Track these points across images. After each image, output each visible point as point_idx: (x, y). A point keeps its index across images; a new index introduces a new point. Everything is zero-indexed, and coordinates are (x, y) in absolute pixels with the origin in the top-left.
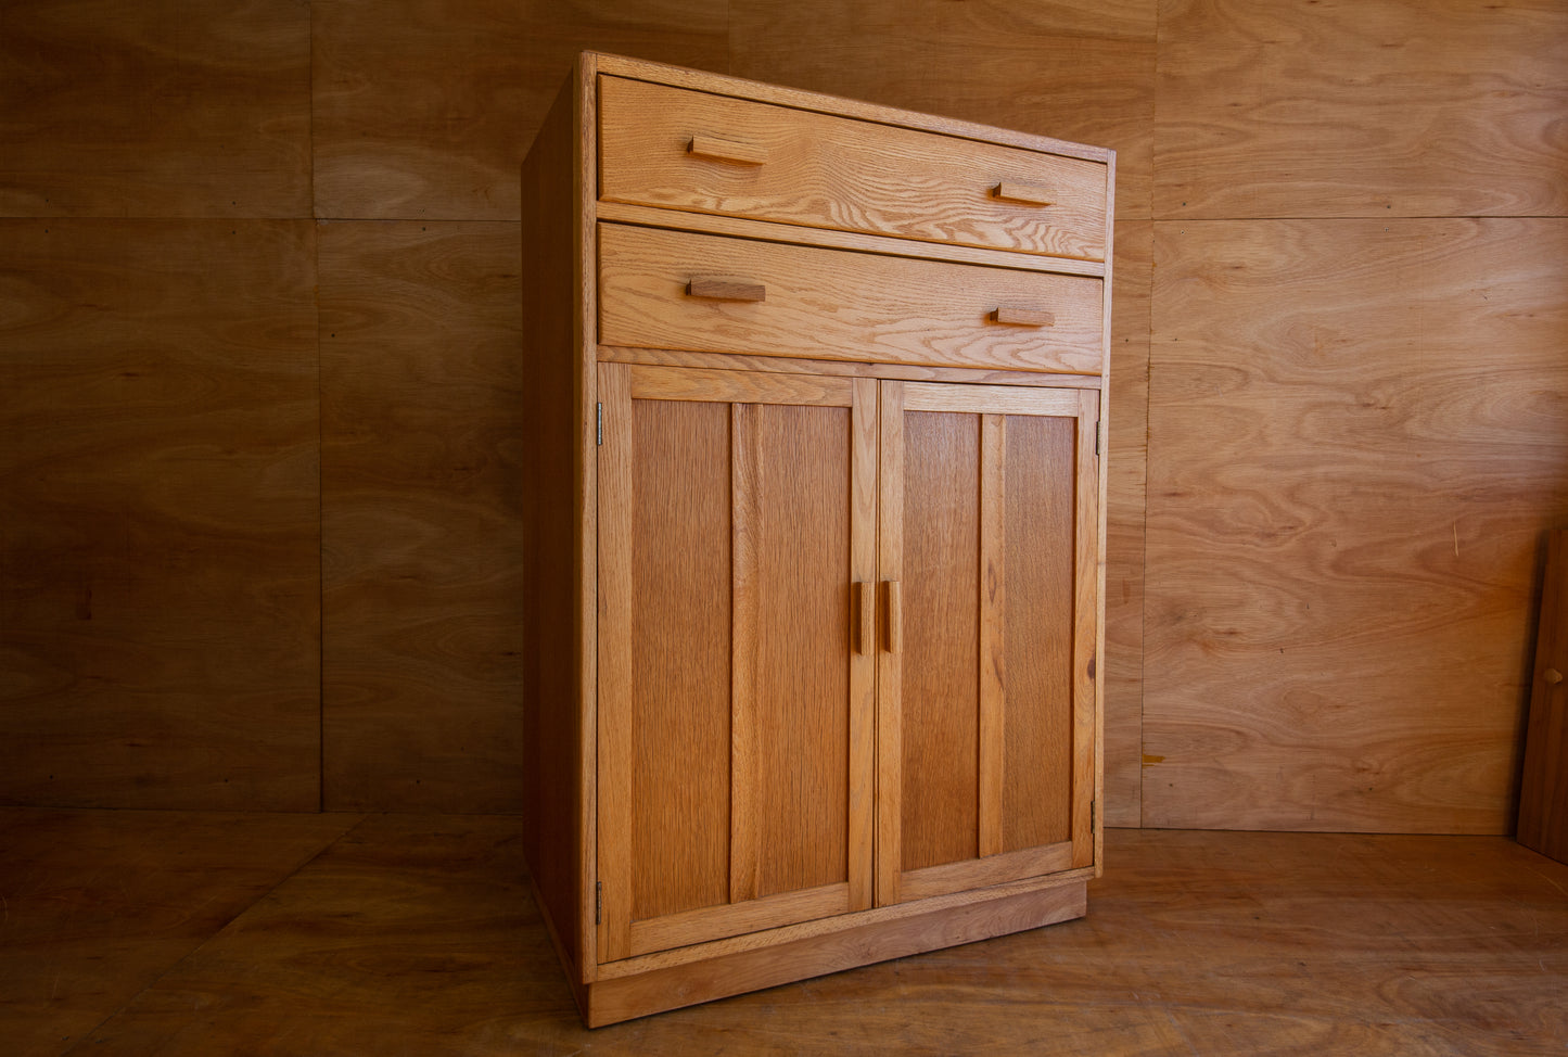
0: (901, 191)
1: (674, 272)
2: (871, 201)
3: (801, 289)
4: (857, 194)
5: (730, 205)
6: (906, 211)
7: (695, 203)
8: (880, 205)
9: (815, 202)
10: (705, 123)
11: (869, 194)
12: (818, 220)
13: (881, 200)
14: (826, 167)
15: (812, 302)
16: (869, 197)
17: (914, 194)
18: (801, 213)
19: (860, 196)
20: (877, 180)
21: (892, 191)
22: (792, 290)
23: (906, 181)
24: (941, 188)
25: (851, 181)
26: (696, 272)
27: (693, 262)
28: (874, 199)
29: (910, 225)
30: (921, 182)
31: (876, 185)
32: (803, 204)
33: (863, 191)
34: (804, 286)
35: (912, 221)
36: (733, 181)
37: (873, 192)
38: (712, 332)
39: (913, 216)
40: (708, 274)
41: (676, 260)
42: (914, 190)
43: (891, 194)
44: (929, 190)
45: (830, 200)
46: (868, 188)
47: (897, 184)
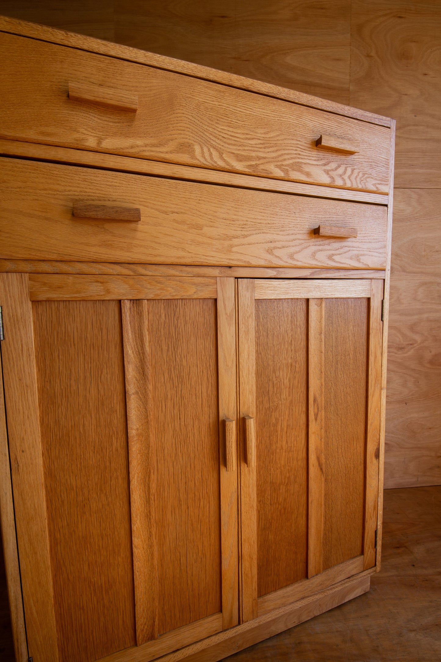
0: (249, 139)
1: (61, 197)
2: (227, 145)
3: (173, 212)
4: (214, 139)
5: (108, 144)
6: (254, 154)
7: (76, 141)
8: (233, 149)
9: (182, 145)
11: (225, 140)
12: (185, 158)
13: (234, 145)
15: (183, 222)
16: (225, 142)
17: (260, 142)
18: (169, 152)
19: (218, 141)
21: (242, 139)
22: (166, 213)
23: (253, 131)
24: (279, 138)
25: (211, 130)
26: (81, 198)
27: (79, 189)
28: (229, 144)
29: (257, 165)
30: (265, 133)
31: (228, 134)
32: (172, 146)
33: (220, 138)
34: (176, 210)
35: (258, 162)
36: (110, 124)
37: (229, 139)
38: (99, 246)
39: (259, 158)
40: (93, 200)
41: (63, 188)
42: (259, 139)
43: (242, 141)
44: (271, 139)
45: (195, 143)
46: (224, 136)
47: (247, 134)
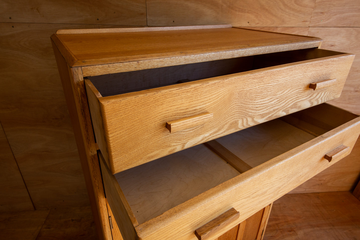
0: (272, 101)
2: (258, 112)
5: (189, 144)
6: (272, 109)
7: (170, 152)
8: (261, 112)
9: (232, 124)
10: (176, 107)
11: (257, 109)
12: (232, 131)
13: (262, 109)
14: (239, 104)
17: (277, 100)
18: (224, 132)
19: (253, 111)
20: (262, 100)
21: (268, 103)
23: (275, 95)
24: (289, 92)
25: (250, 106)
28: (259, 110)
29: (272, 115)
30: (281, 93)
31: (261, 103)
32: (225, 127)
33: (254, 108)
36: (192, 131)
37: (260, 107)
39: (274, 111)
42: (277, 98)
43: (267, 104)
44: (284, 95)
45: (239, 119)
46: (257, 106)
47: (271, 99)
